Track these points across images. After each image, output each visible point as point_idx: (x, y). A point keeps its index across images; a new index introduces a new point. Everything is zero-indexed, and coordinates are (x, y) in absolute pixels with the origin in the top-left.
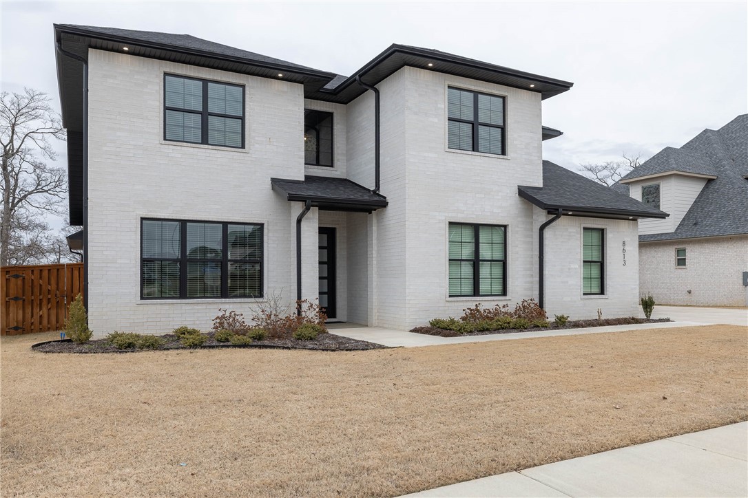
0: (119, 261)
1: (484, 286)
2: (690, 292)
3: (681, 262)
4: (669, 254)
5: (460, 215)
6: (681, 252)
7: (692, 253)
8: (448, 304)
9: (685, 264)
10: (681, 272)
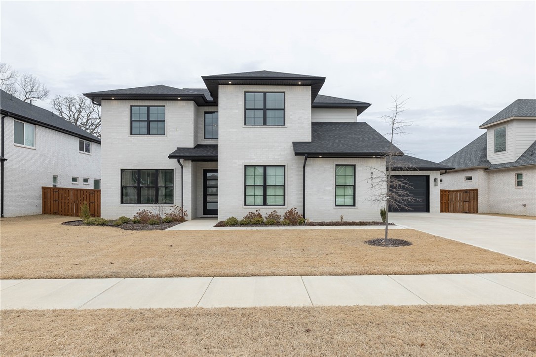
0: (112, 188)
1: (270, 200)
2: (525, 206)
3: (519, 183)
4: (511, 178)
5: (252, 161)
6: (519, 176)
7: (527, 177)
8: (244, 210)
9: (522, 185)
10: (519, 190)
